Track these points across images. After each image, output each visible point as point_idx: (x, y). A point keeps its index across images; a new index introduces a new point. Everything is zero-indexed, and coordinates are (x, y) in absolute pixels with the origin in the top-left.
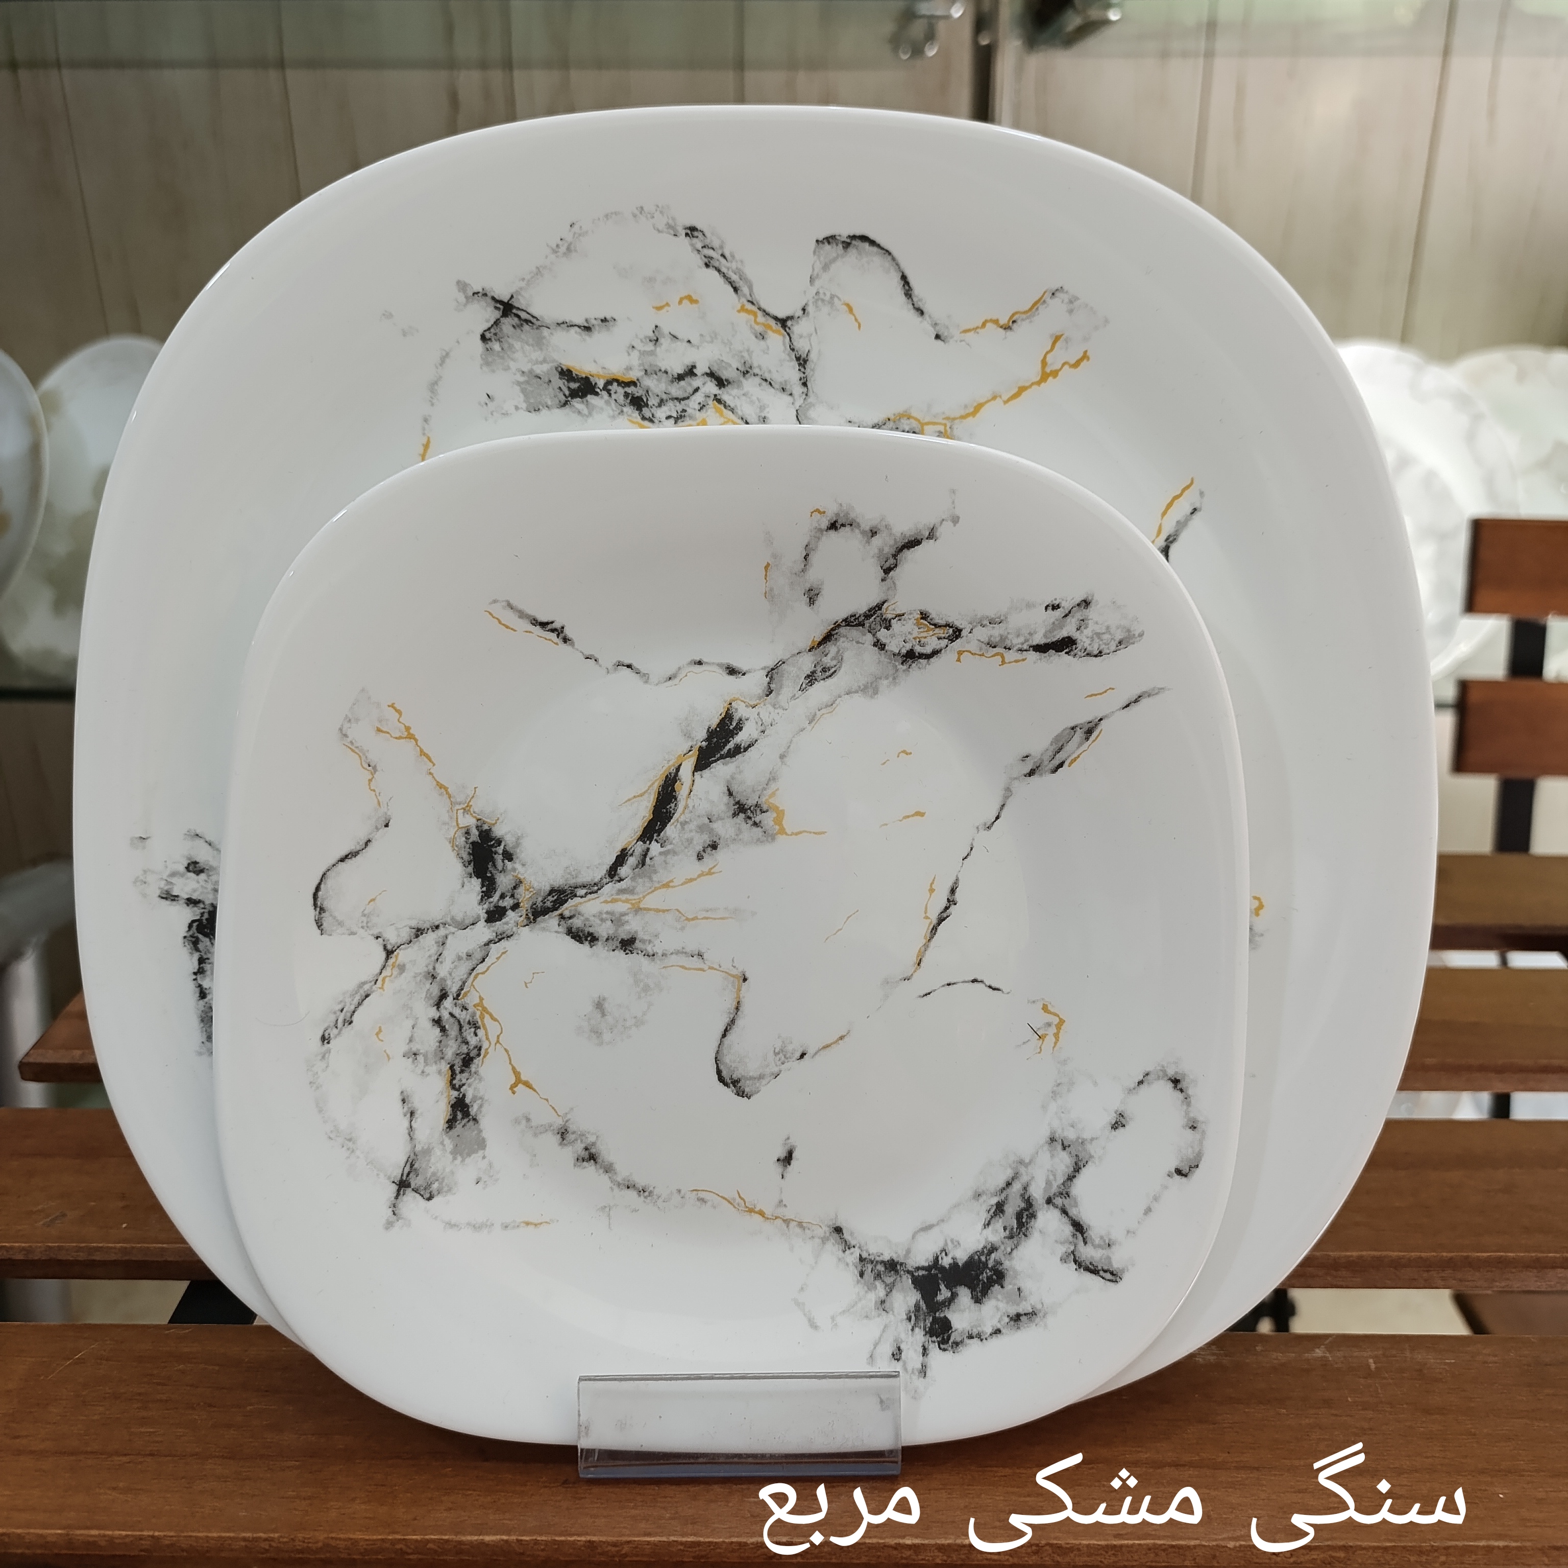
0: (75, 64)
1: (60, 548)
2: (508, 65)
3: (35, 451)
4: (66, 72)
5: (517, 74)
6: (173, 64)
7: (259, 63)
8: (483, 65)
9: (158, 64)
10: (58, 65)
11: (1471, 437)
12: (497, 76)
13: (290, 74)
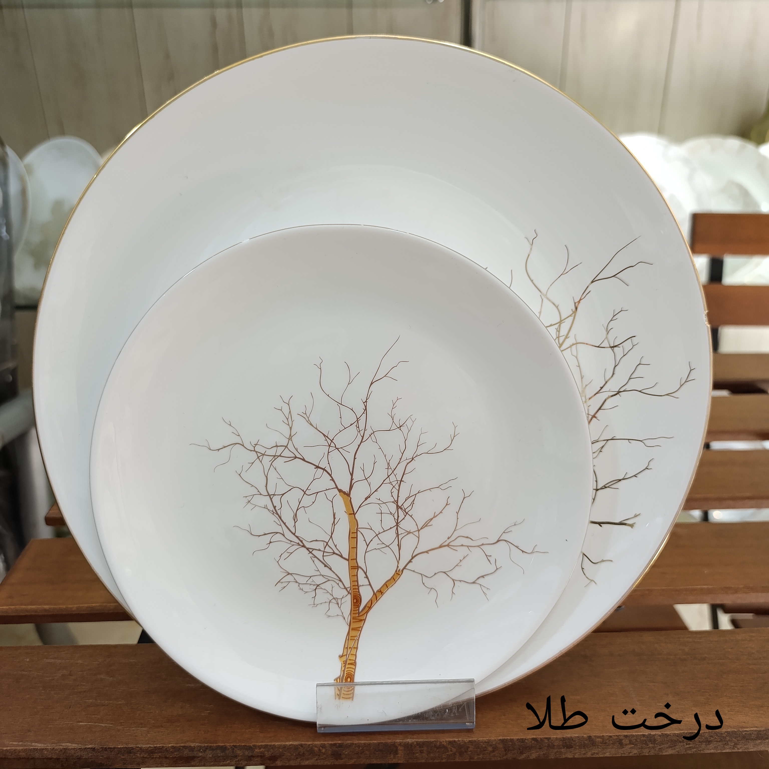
0: (30, 7)
1: (36, 239)
2: (239, 6)
3: (23, 192)
4: (26, 10)
5: (244, 10)
6: (79, 6)
7: (120, 6)
8: (228, 6)
9: (71, 6)
10: (23, 7)
11: (690, 178)
12: (234, 11)
13: (135, 10)
